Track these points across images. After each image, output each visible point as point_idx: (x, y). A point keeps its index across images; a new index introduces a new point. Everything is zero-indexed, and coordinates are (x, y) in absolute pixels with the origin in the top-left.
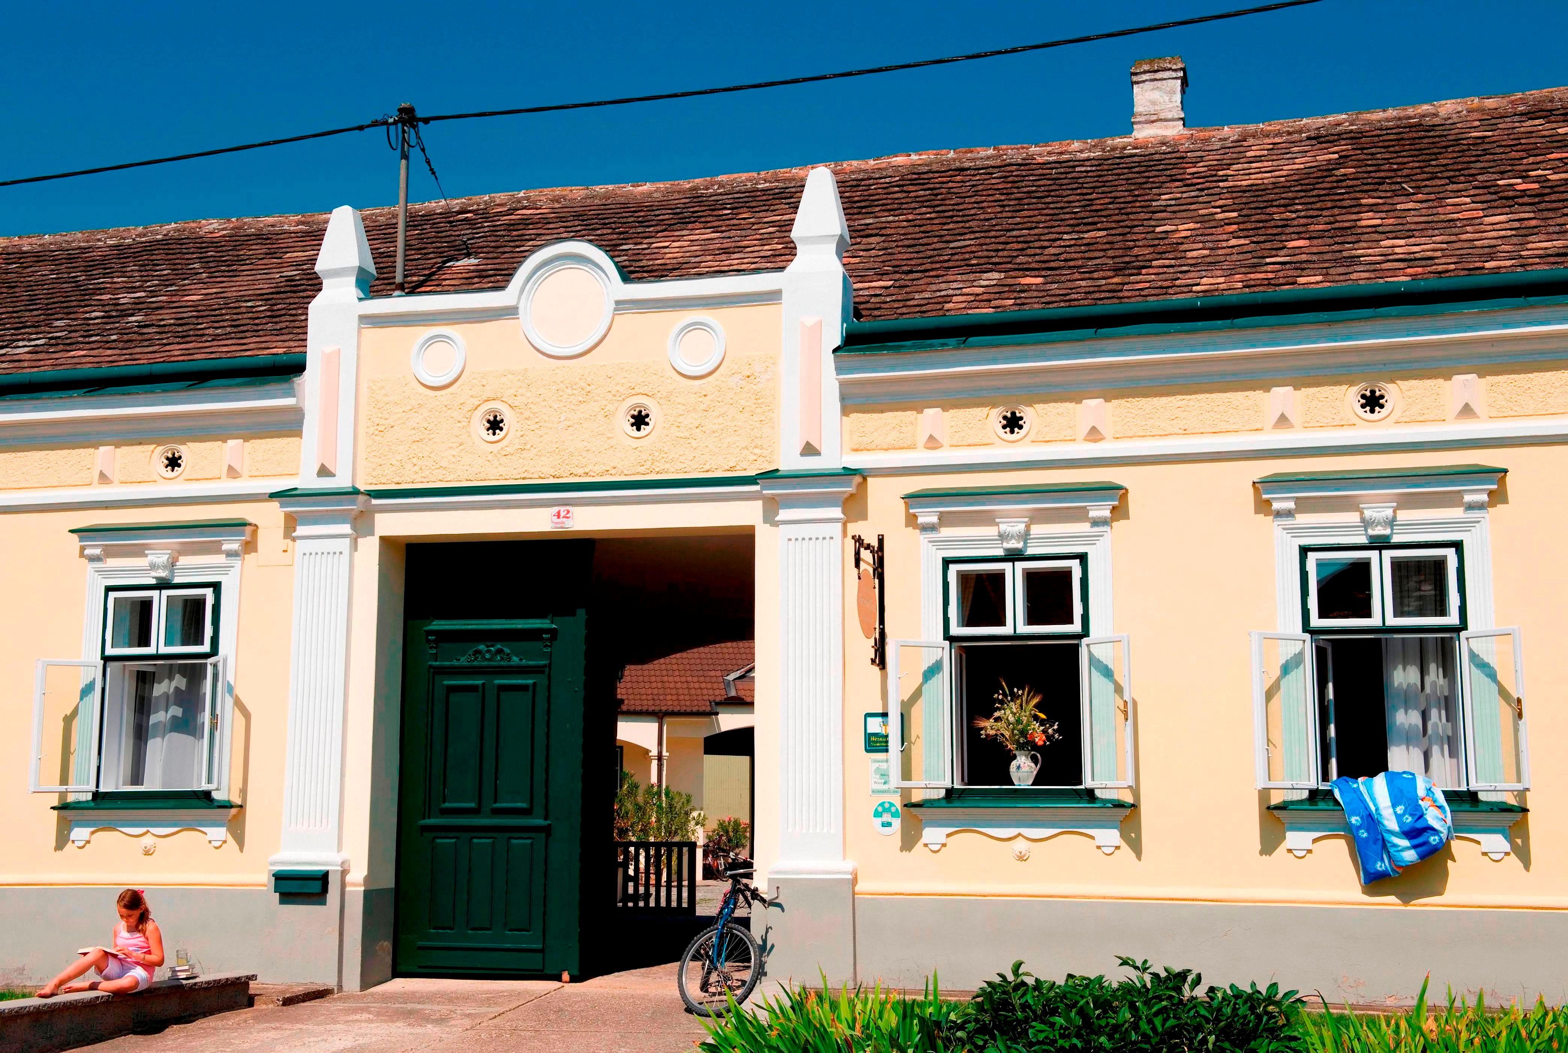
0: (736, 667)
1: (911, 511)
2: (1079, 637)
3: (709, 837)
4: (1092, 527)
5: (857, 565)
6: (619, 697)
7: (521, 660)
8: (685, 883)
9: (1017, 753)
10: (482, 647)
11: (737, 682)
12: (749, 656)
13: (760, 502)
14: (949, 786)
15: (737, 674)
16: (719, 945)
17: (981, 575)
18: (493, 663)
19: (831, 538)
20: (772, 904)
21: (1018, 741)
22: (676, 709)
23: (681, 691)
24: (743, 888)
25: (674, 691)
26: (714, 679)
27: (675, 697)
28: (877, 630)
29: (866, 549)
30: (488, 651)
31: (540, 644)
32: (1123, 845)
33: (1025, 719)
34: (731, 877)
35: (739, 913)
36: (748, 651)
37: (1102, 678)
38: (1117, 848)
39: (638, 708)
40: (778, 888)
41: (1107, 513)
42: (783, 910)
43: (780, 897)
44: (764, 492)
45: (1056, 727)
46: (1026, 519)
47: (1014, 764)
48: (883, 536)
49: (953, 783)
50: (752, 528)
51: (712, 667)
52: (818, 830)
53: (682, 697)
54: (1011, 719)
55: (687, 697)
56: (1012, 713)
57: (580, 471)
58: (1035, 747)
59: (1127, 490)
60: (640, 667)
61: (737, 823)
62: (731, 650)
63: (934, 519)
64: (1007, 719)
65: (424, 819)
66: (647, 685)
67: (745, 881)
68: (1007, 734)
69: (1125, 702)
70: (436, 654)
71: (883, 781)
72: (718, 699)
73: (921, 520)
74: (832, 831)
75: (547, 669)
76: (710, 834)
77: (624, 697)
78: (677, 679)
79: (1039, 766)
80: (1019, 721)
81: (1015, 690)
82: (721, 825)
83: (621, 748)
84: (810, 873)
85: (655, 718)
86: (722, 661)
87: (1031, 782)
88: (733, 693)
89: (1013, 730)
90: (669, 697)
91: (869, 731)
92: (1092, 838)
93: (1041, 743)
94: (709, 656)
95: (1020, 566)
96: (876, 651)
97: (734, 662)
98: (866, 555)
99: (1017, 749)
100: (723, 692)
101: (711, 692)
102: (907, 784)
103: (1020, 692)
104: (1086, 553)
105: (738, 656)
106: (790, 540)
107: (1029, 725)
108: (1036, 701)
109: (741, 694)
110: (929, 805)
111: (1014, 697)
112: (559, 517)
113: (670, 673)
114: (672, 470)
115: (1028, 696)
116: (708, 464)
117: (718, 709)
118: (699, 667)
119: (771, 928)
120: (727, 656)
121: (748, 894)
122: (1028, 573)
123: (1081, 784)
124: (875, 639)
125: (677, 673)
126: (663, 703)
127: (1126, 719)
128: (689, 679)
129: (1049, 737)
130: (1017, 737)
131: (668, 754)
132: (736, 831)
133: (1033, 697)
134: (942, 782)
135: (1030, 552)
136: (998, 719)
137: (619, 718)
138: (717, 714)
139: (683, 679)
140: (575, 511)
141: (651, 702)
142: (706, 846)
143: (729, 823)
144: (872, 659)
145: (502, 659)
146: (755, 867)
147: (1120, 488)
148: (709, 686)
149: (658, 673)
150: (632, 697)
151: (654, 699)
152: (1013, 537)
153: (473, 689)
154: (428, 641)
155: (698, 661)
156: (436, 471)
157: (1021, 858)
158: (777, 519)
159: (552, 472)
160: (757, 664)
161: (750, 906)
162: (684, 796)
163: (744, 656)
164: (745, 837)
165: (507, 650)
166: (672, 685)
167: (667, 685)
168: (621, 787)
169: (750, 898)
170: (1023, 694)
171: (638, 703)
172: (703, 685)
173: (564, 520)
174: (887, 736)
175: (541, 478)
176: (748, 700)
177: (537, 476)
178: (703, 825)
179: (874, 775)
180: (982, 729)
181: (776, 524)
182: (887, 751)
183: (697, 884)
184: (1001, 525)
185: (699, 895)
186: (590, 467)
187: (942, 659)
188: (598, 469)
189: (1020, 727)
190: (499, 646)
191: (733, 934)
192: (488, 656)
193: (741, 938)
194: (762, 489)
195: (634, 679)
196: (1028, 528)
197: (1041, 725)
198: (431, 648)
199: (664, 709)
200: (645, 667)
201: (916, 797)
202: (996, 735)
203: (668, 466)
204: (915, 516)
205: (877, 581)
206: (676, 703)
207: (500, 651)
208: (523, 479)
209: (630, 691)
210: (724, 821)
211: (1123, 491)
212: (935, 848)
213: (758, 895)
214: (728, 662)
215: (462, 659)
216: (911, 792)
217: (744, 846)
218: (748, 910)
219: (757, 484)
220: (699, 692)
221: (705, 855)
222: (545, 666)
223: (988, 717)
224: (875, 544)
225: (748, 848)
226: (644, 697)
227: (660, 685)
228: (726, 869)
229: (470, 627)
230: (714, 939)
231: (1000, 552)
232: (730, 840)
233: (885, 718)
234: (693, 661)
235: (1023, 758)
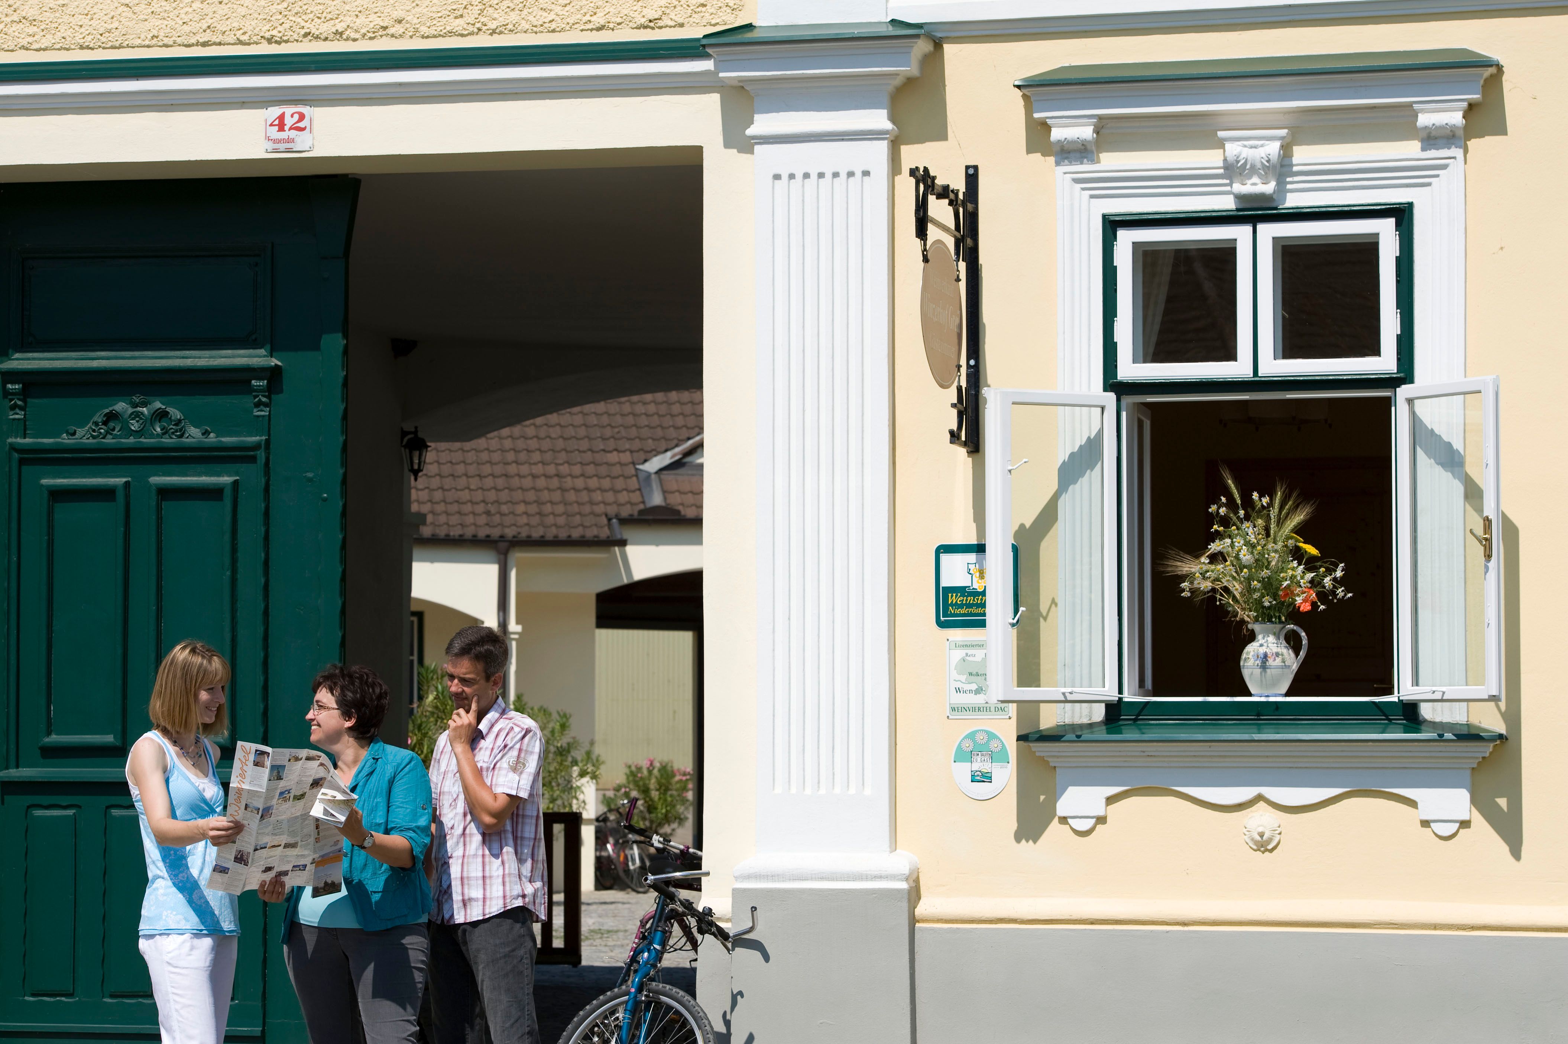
0: (663, 445)
1: (1036, 115)
2: (1392, 382)
3: (607, 801)
4: (1423, 149)
5: (921, 232)
6: (415, 508)
7: (206, 433)
8: (559, 897)
9: (1257, 627)
10: (121, 406)
11: (666, 476)
12: (691, 421)
13: (715, 98)
14: (1114, 696)
15: (666, 459)
16: (630, 1025)
17: (1186, 251)
18: (145, 441)
19: (866, 173)
20: (741, 941)
21: (1259, 602)
22: (536, 534)
23: (545, 496)
24: (681, 909)
25: (531, 496)
26: (617, 470)
27: (533, 509)
28: (964, 370)
29: (940, 196)
30: (137, 415)
31: (247, 401)
32: (1478, 819)
33: (1274, 559)
34: (655, 886)
35: (669, 960)
36: (688, 409)
37: (1438, 469)
38: (1465, 824)
39: (455, 532)
40: (754, 909)
41: (1456, 118)
42: (767, 958)
43: (759, 927)
44: (721, 75)
45: (1339, 574)
46: (1283, 132)
47: (1251, 651)
48: (976, 168)
49: (1120, 691)
50: (698, 151)
51: (611, 444)
52: (837, 790)
53: (548, 508)
54: (1246, 556)
55: (560, 509)
56: (1247, 543)
57: (326, 29)
58: (1295, 615)
59: (1499, 68)
60: (458, 445)
61: (666, 772)
62: (652, 408)
63: (1086, 132)
64: (1237, 557)
65: (7, 768)
66: (474, 483)
67: (684, 894)
68: (1237, 588)
69: (1487, 522)
70: (25, 420)
71: (974, 687)
72: (625, 512)
73: (1057, 134)
74: (868, 791)
75: (261, 455)
76: (610, 794)
77: (425, 509)
78: (538, 469)
79: (1302, 654)
80: (1260, 563)
81: (1255, 495)
82: (634, 775)
83: (420, 615)
84: (822, 879)
85: (492, 554)
86: (633, 432)
87: (1284, 688)
88: (657, 499)
89: (1249, 579)
90: (521, 508)
91: (944, 583)
92: (1412, 803)
93: (1306, 607)
94: (605, 420)
95: (1268, 231)
96: (960, 415)
97: (659, 432)
98: (940, 210)
99: (1256, 620)
100: (636, 497)
101: (610, 497)
102: (1029, 693)
103: (1265, 500)
104: (1410, 205)
105: (667, 421)
106: (777, 177)
107: (1283, 570)
108: (1298, 518)
109: (675, 500)
110: (1072, 737)
111: (1251, 511)
112: (281, 127)
113: (523, 456)
114: (525, 26)
115: (1281, 508)
116: (600, 14)
117: (627, 533)
118: (584, 445)
119: (741, 993)
120: (644, 421)
121: (692, 922)
122: (1284, 247)
123: (1390, 691)
124: (959, 389)
125: (537, 456)
126: (508, 520)
127: (1488, 557)
128: (564, 469)
129: (1323, 596)
130: (1256, 595)
131: (519, 628)
132: (664, 787)
133: (1296, 507)
134: (1098, 690)
135: (1293, 201)
136: (1214, 558)
137: (416, 552)
138: (623, 543)
139: (551, 470)
140: (318, 115)
141: (482, 520)
142: (601, 820)
143: (650, 772)
144: (952, 433)
145: (165, 432)
146: (705, 868)
147: (1485, 63)
148: (606, 483)
149: (496, 457)
150: (440, 508)
151: (488, 513)
152: (1253, 170)
153: (106, 494)
154: (7, 394)
155: (582, 432)
156: (15, 27)
157: (1263, 845)
158: (749, 132)
159: (265, 30)
160: (708, 436)
161: (695, 946)
162: (555, 716)
163: (680, 421)
164: (684, 801)
165: (175, 413)
166: (527, 482)
167: (516, 482)
168: (421, 698)
169: (695, 931)
170: (1271, 504)
171: (454, 520)
172: (593, 483)
173: (293, 133)
174: (983, 593)
175: (240, 42)
176: (690, 513)
177: (231, 39)
178: (594, 777)
179: (954, 675)
180: (1183, 578)
181: (746, 145)
182: (982, 624)
183: (584, 898)
184: (1228, 146)
185: (588, 922)
186: (348, 20)
187: (1100, 433)
188: (364, 23)
189: (1265, 573)
190: (158, 405)
191: (659, 1004)
192: (135, 426)
193: (677, 1012)
194: (718, 68)
195: (446, 469)
196: (1286, 150)
197: (1308, 569)
198: (13, 408)
199: (510, 532)
200: (468, 445)
201: (1049, 719)
202: (1214, 590)
203: (514, 17)
204: (1045, 127)
205: (962, 266)
206: (535, 521)
207: (162, 415)
208: (205, 44)
209: (438, 495)
210: (639, 769)
211: (1492, 70)
212: (1084, 825)
213: (712, 924)
214: (645, 432)
215: (80, 432)
216: (1039, 707)
217: (681, 820)
218: (692, 955)
219: (707, 56)
220: (584, 496)
221: (601, 840)
222: (256, 447)
223: (1196, 551)
224: (959, 185)
225: (690, 824)
226: (468, 508)
227: (501, 482)
228: (643, 869)
229: (95, 364)
230: (620, 1015)
231: (1227, 203)
232: (651, 808)
233: (981, 555)
234: (570, 432)
235: (1271, 639)
